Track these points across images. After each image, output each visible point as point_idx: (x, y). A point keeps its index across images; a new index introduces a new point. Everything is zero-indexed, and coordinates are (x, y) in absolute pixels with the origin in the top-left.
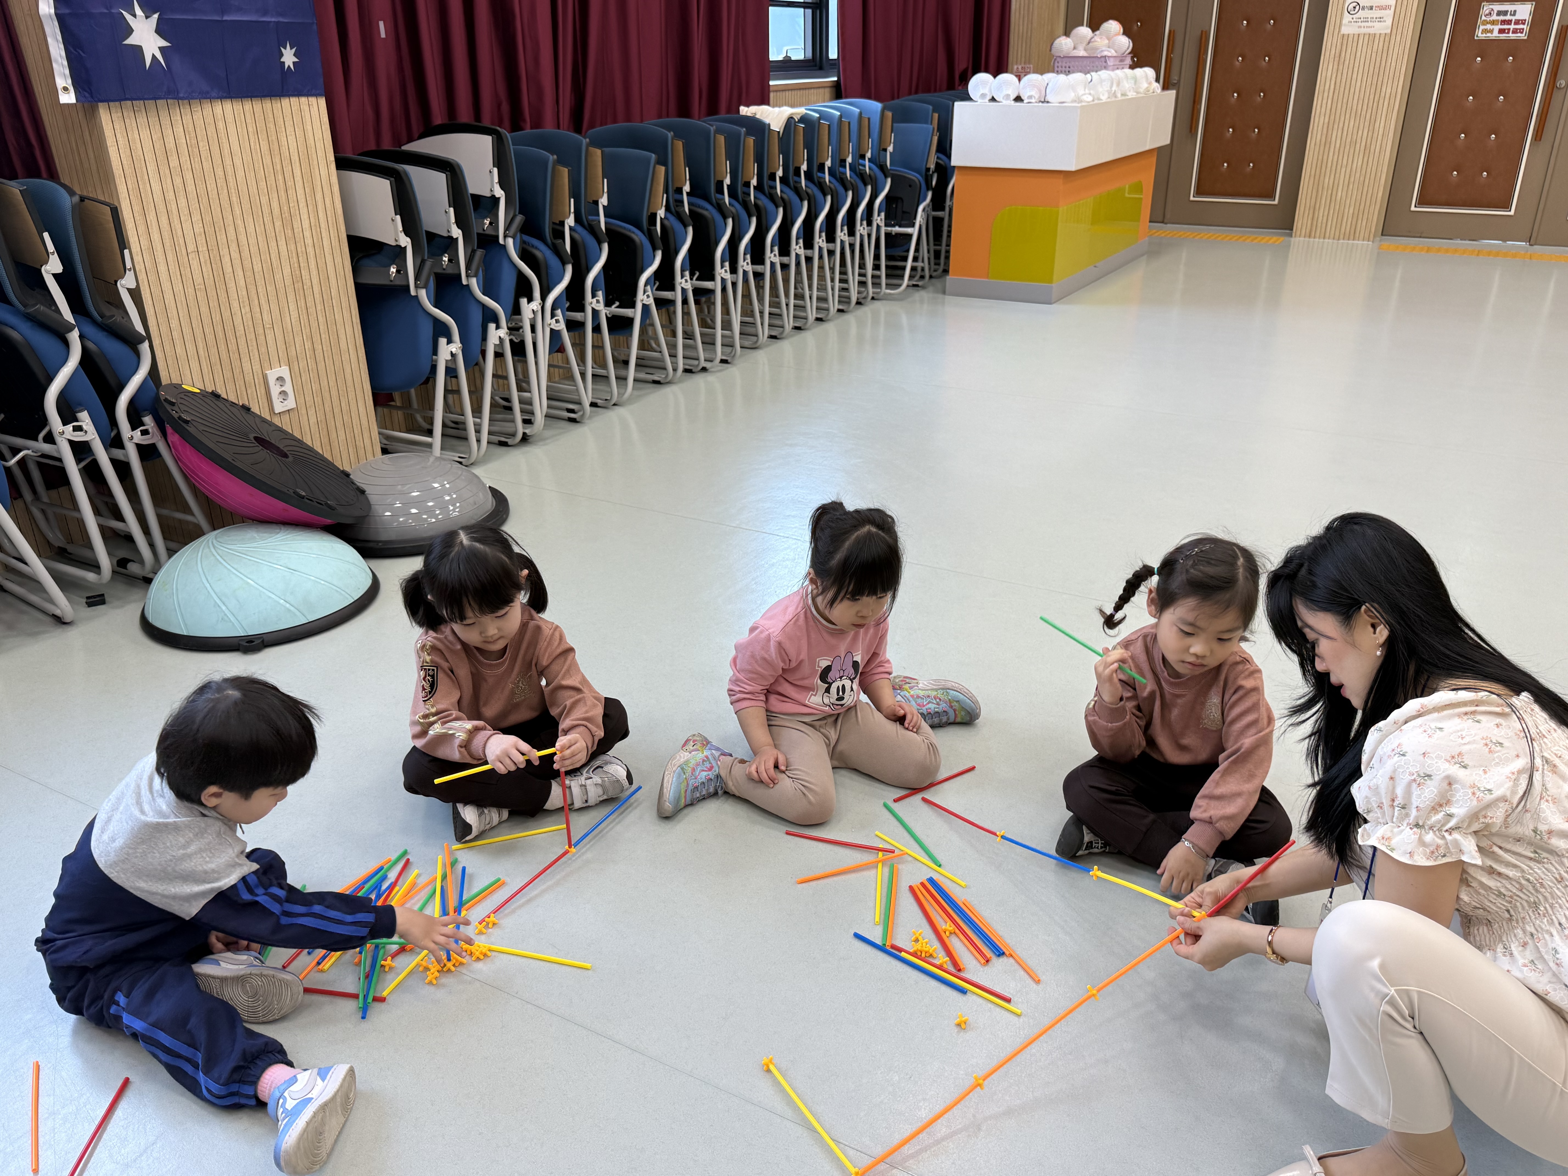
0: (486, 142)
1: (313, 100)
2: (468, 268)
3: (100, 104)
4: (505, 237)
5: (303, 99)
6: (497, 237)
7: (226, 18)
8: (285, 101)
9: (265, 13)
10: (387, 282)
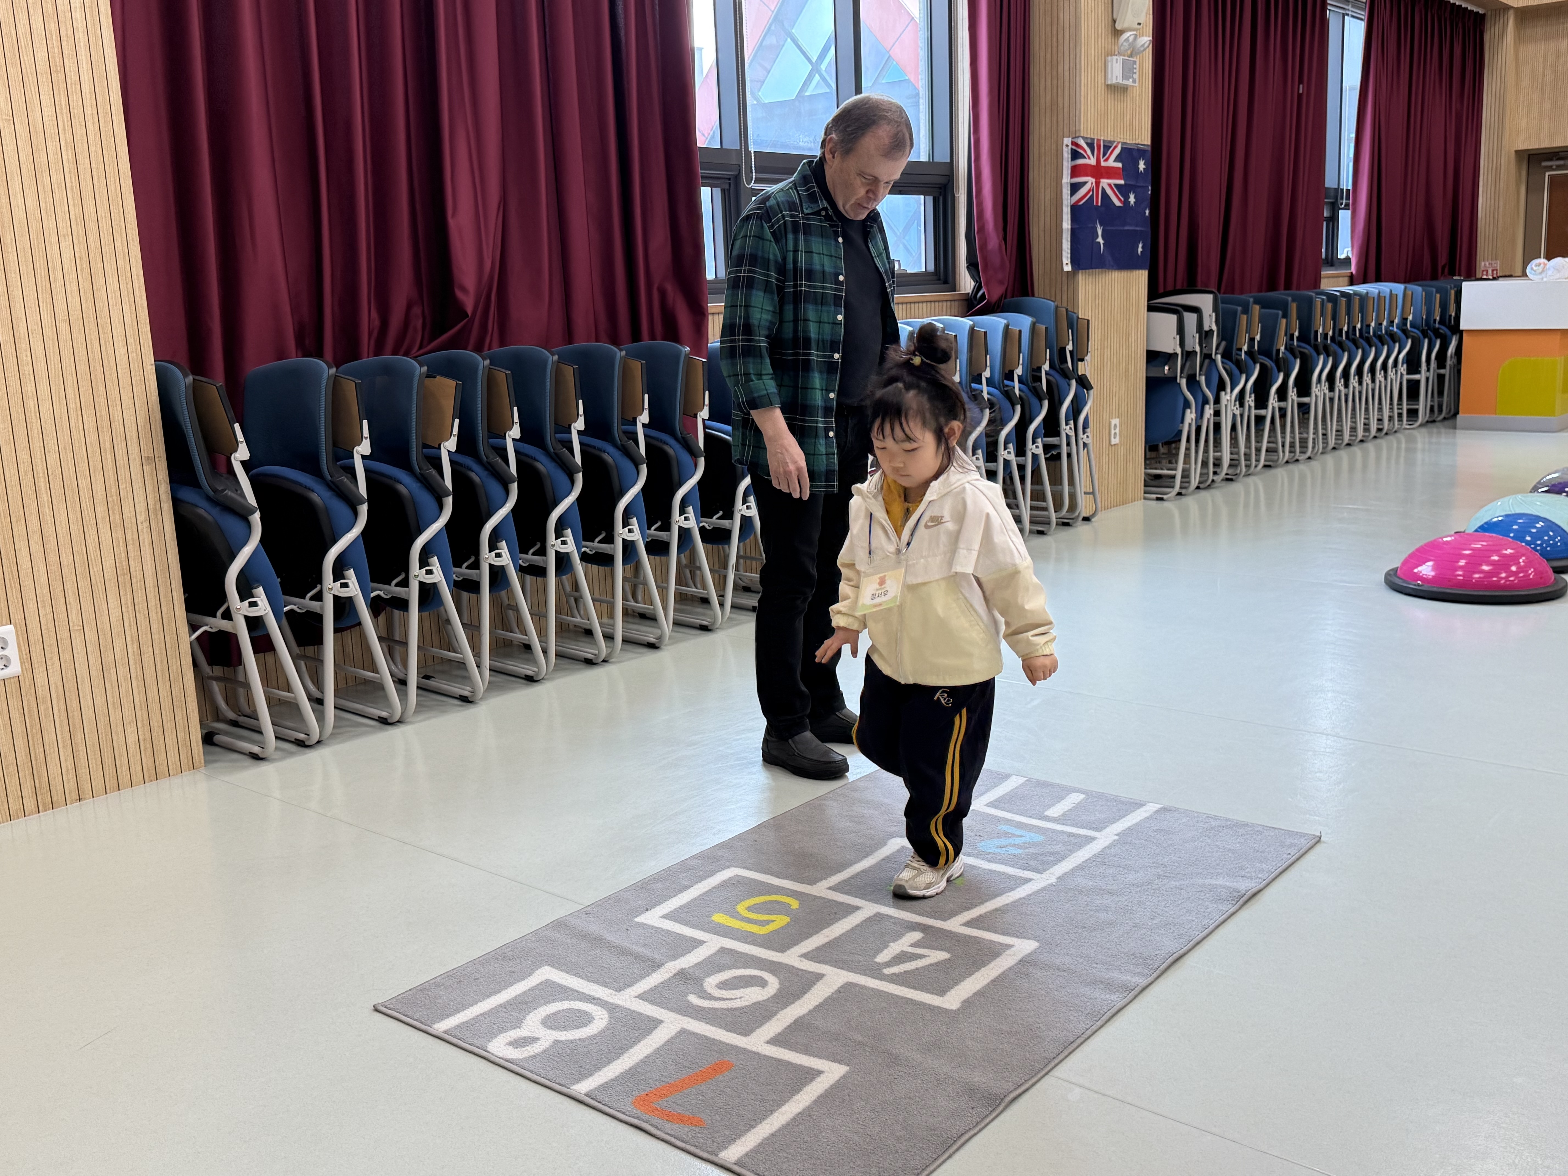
0: (1209, 298)
1: (1143, 271)
2: (1200, 370)
3: (1080, 271)
4: (1216, 354)
5: (1140, 271)
6: (1211, 354)
7: (1126, 228)
8: (1134, 272)
9: (1137, 226)
10: (1162, 375)
